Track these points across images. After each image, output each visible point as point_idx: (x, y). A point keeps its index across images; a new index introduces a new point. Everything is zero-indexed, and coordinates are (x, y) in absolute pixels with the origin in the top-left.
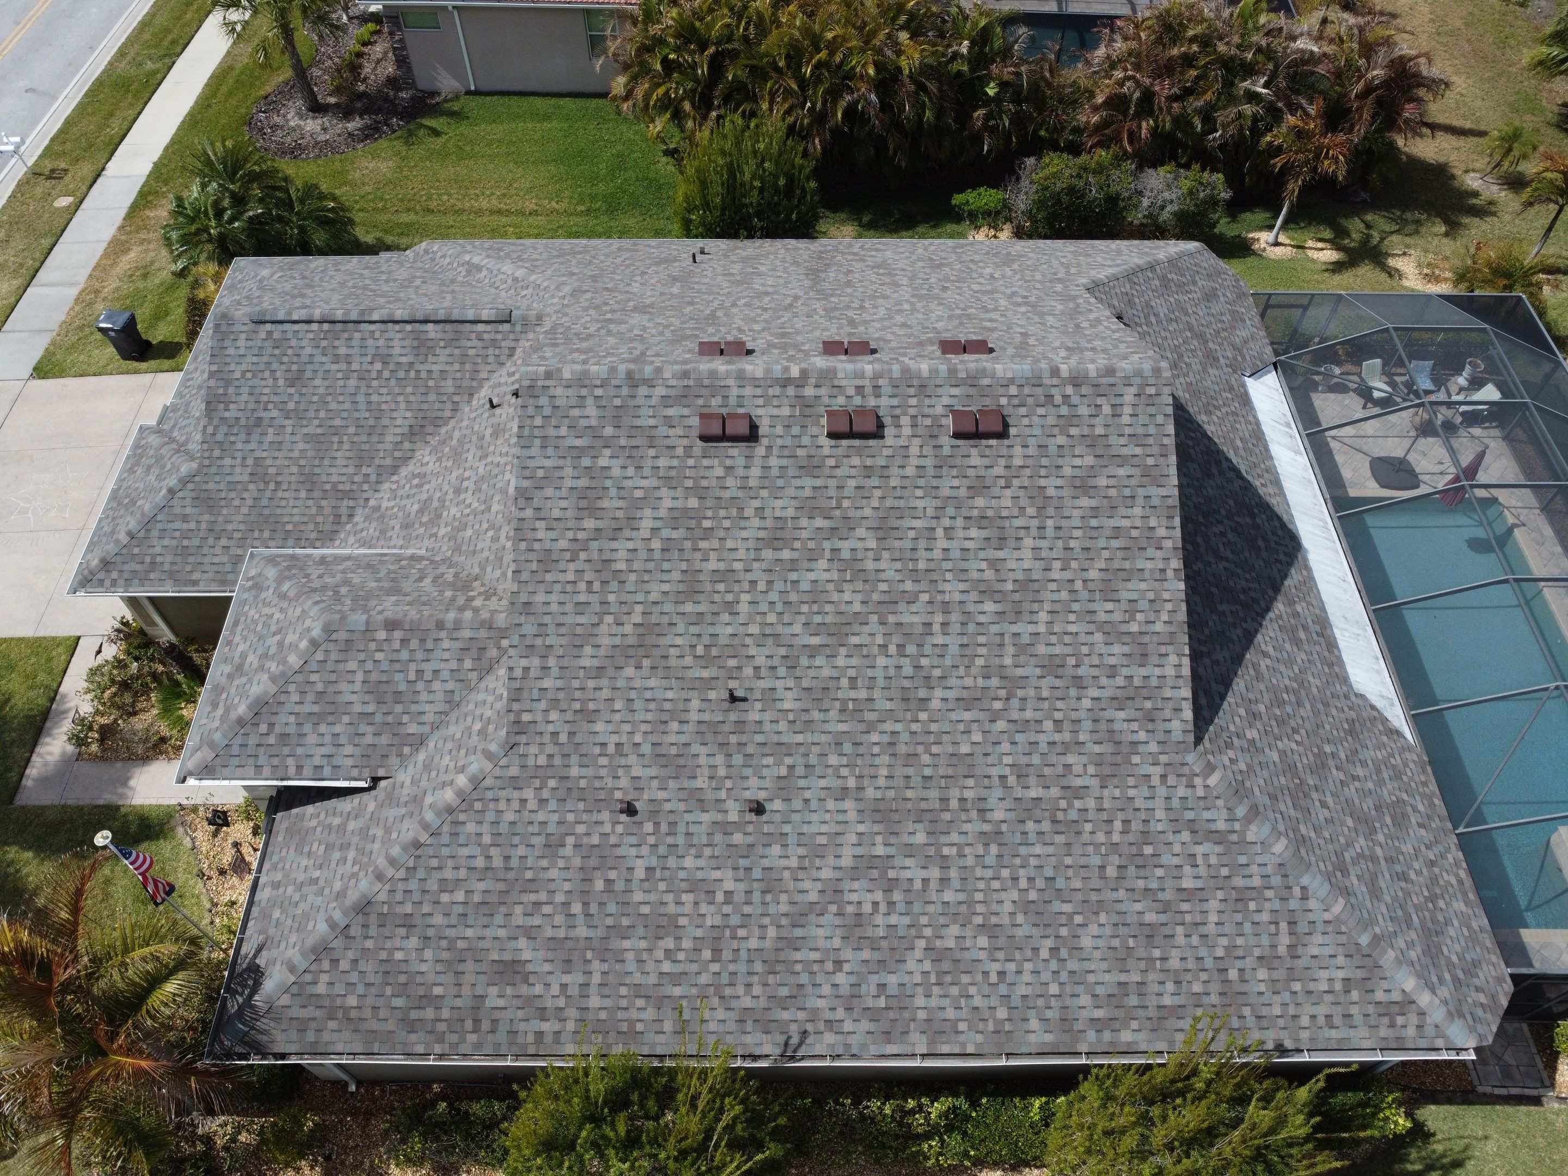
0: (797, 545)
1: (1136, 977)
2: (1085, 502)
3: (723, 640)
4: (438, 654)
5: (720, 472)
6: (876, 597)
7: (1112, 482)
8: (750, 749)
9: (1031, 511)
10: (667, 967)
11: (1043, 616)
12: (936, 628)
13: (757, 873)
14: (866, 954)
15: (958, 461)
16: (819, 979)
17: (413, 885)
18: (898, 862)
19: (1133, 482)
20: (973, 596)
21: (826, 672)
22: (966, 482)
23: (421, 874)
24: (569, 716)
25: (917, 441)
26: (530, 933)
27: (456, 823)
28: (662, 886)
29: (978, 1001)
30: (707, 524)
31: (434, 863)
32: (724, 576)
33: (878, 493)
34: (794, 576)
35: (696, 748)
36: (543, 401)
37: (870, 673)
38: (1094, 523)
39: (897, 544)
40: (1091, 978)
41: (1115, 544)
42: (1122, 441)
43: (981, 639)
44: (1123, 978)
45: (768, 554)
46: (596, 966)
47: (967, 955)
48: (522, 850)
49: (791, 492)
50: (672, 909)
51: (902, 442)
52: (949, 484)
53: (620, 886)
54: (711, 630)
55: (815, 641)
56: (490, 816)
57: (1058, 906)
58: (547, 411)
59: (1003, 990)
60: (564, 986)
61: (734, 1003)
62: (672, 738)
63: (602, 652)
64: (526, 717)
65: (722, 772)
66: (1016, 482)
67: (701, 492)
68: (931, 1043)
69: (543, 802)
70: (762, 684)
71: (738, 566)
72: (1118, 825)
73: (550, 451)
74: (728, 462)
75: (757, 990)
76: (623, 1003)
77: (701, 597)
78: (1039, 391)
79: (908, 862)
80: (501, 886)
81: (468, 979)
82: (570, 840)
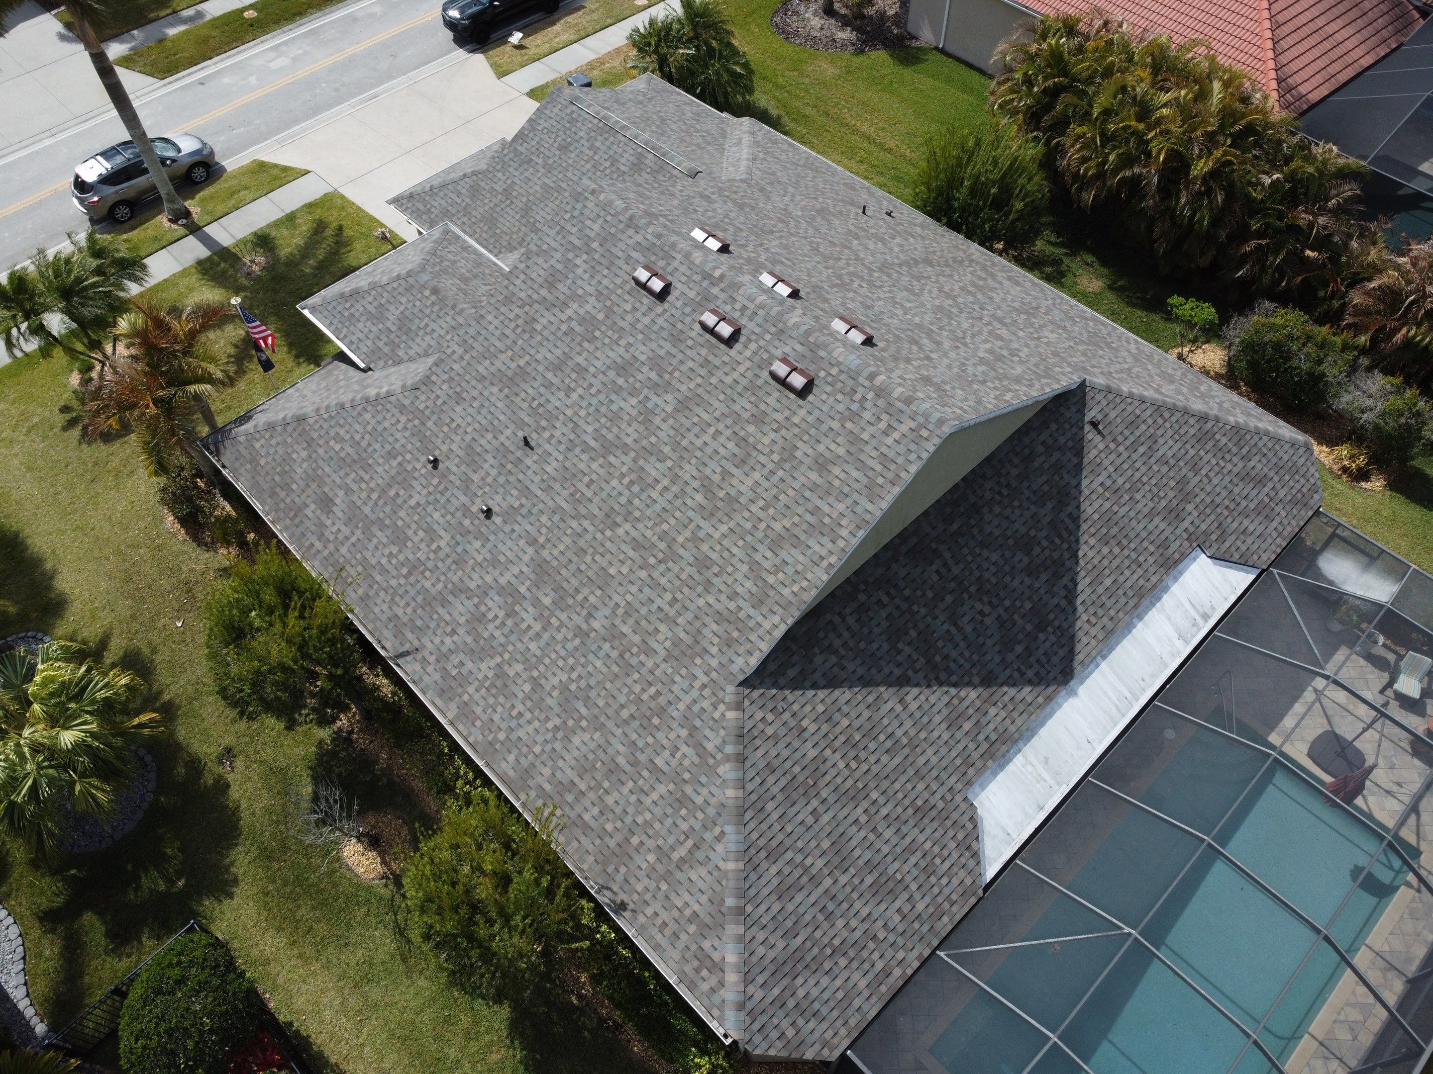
0: (631, 380)
1: (583, 787)
2: (814, 476)
3: (550, 407)
4: (440, 321)
5: (628, 307)
6: (644, 443)
7: (843, 476)
8: (512, 479)
9: (776, 457)
10: (384, 561)
11: (724, 528)
12: (659, 487)
13: (459, 549)
14: (469, 640)
15: (761, 394)
16: (439, 632)
17: (326, 426)
18: (526, 604)
19: (856, 486)
20: (696, 484)
21: (582, 466)
22: (755, 411)
23: (333, 423)
24: (451, 392)
25: (748, 364)
26: (348, 491)
27: (365, 409)
28: (416, 518)
29: (496, 717)
30: (597, 334)
31: (342, 422)
32: (581, 370)
33: (699, 380)
34: (614, 397)
35: (489, 457)
36: (579, 206)
37: (604, 485)
38: (808, 494)
39: (683, 420)
40: (561, 763)
41: (808, 517)
42: (874, 454)
43: (678, 514)
44: (577, 780)
45: (612, 374)
46: (358, 533)
47: (514, 689)
48: (377, 446)
49: (654, 346)
50: (410, 533)
51: (739, 358)
52: (743, 405)
53: (399, 501)
54: (549, 396)
55: (593, 443)
56: (380, 417)
57: (580, 705)
58: (576, 213)
59: (513, 724)
60: (339, 530)
61: (395, 608)
62: (483, 442)
63: (492, 369)
64: (434, 378)
65: (489, 480)
66: (783, 432)
67: (609, 312)
68: (457, 717)
69: (405, 428)
70: (547, 447)
71: (592, 370)
72: (652, 690)
73: (559, 238)
74: (638, 305)
75: (409, 610)
76: (354, 562)
77: (559, 373)
78: (850, 383)
79: (531, 609)
80: (356, 457)
81: (309, 491)
82: (400, 458)
